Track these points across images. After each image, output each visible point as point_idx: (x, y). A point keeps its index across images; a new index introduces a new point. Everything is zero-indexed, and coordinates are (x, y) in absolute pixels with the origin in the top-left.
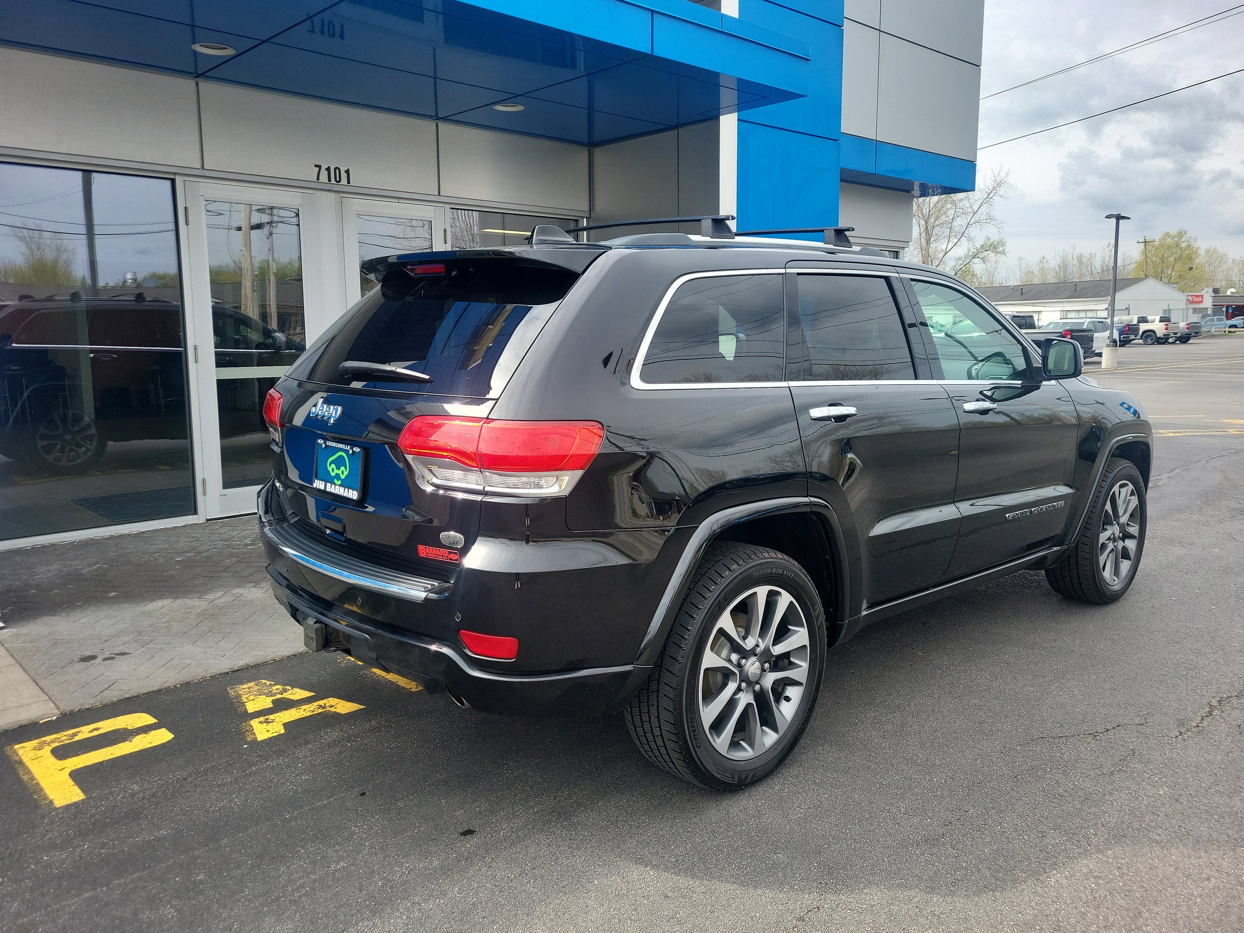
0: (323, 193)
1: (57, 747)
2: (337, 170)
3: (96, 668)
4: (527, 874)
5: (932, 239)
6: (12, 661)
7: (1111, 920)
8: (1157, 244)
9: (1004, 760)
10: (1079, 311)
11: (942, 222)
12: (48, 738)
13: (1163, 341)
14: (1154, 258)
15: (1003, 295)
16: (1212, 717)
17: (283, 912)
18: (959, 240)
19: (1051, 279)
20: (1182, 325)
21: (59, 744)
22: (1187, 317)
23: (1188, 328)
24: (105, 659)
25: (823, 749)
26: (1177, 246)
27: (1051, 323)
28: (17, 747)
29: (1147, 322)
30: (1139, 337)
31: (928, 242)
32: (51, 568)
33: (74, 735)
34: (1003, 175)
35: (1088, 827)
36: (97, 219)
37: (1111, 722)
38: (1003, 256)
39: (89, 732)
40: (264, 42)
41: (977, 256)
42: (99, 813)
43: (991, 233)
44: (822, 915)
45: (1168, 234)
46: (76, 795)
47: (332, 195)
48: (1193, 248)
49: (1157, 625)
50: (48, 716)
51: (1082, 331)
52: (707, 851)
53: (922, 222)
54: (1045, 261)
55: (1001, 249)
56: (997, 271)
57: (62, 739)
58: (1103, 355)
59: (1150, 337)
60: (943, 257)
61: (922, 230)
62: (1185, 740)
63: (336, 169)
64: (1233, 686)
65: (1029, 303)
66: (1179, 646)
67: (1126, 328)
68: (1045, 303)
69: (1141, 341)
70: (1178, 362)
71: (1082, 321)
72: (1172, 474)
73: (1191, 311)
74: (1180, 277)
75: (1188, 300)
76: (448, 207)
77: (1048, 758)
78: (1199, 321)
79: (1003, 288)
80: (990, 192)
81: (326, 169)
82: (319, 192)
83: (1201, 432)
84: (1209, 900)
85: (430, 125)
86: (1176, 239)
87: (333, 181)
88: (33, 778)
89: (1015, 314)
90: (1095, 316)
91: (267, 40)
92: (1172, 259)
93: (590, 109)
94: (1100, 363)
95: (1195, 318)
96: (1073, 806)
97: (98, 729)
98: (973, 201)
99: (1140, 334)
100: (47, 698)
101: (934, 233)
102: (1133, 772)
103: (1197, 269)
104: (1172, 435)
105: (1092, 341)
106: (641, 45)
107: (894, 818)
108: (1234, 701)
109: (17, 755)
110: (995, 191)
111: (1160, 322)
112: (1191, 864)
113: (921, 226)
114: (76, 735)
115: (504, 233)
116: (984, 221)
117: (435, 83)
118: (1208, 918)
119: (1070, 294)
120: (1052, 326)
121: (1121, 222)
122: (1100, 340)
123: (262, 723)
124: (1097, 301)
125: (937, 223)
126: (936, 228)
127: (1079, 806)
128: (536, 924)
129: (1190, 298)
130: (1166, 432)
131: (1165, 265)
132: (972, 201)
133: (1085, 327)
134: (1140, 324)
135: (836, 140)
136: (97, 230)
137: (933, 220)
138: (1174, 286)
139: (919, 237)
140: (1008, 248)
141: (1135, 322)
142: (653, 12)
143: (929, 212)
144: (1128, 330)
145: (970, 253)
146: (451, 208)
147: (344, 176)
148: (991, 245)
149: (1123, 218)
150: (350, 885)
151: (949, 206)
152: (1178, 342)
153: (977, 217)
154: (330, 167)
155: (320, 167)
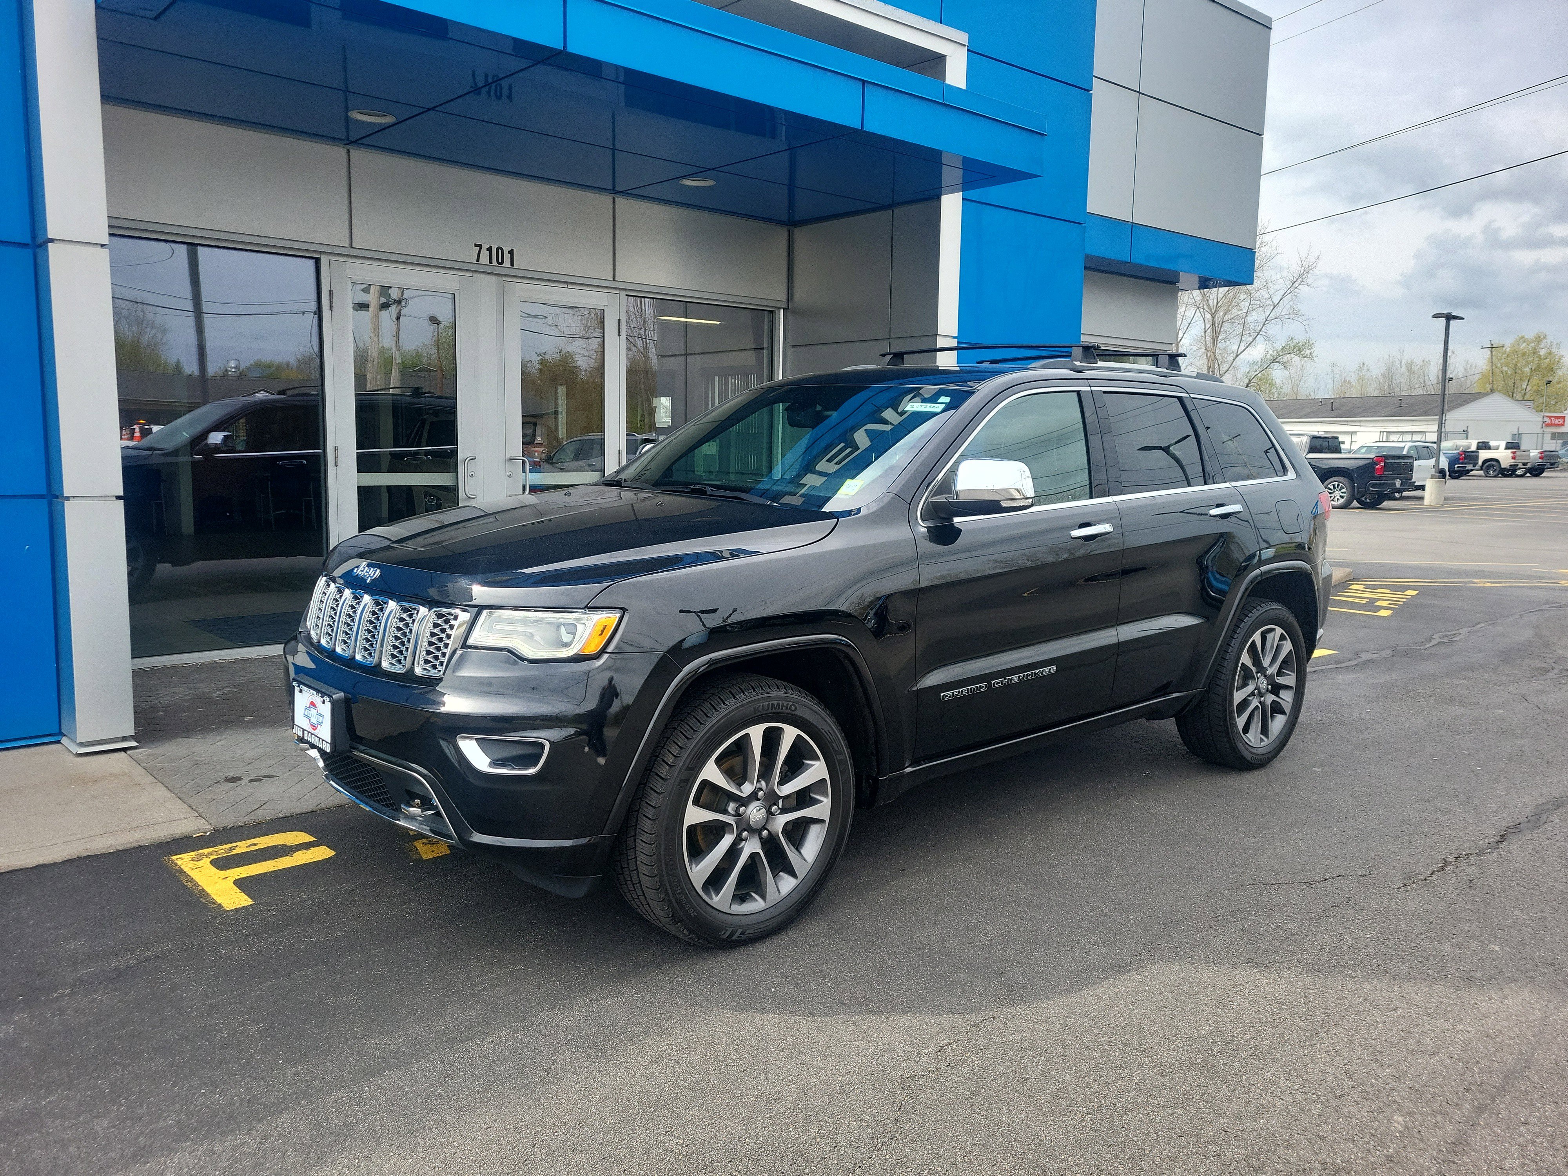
0: (482, 276)
1: (216, 859)
2: (500, 250)
3: (244, 789)
4: (704, 982)
5: (1220, 338)
6: (153, 779)
7: (1286, 1038)
8: (1508, 350)
9: (1207, 902)
10: (1403, 433)
11: (1232, 316)
12: (206, 851)
13: (1509, 472)
14: (1505, 369)
15: (1308, 410)
16: (1444, 871)
17: (464, 1003)
18: (1254, 339)
19: (1372, 391)
20: (1534, 453)
21: (217, 857)
22: (1542, 444)
23: (1541, 458)
24: (251, 781)
25: (1017, 887)
26: (1534, 353)
27: (1362, 447)
28: (174, 858)
29: (1489, 448)
30: (1477, 467)
31: (1215, 341)
32: (176, 690)
33: (232, 849)
34: (1312, 259)
35: (1283, 962)
36: (205, 295)
37: (1331, 872)
38: (1310, 361)
39: (247, 847)
40: (429, 110)
41: (1277, 360)
42: (270, 916)
43: (1295, 331)
44: (998, 1023)
45: (1522, 337)
46: (243, 900)
47: (494, 278)
48: (1554, 356)
49: (1408, 784)
50: (201, 831)
51: (1399, 457)
52: (886, 968)
53: (1208, 316)
54: (1365, 368)
55: (1308, 352)
56: (1303, 380)
57: (220, 852)
58: (1427, 488)
59: (1492, 468)
60: (1234, 360)
61: (1208, 326)
62: (1407, 891)
63: (498, 249)
64: (1476, 844)
65: (1340, 421)
66: (1428, 804)
67: (1461, 455)
68: (1361, 421)
69: (1481, 473)
70: (1522, 500)
71: (1402, 445)
72: (1475, 628)
73: (1548, 437)
74: (1538, 392)
75: (1544, 422)
76: (624, 293)
77: (1255, 902)
78: (1557, 449)
79: (1309, 401)
80: (1295, 279)
81: (488, 249)
82: (478, 275)
83: (1526, 583)
84: (1391, 1026)
85: (606, 200)
86: (1533, 344)
87: (495, 263)
88: (197, 885)
89: (1316, 434)
90: (1423, 440)
91: (432, 109)
92: (1527, 369)
93: (792, 186)
94: (1422, 498)
95: (1551, 445)
96: (1272, 945)
97: (255, 844)
98: (1273, 291)
99: (1480, 463)
100: (197, 814)
101: (1222, 330)
102: (1343, 917)
103: (1559, 383)
104: (1489, 585)
105: (1412, 470)
106: (849, 118)
107: (1082, 948)
108: (1473, 859)
109: (176, 865)
110: (1301, 279)
111: (1507, 448)
112: (1382, 996)
113: (1206, 321)
114: (234, 849)
115: (686, 322)
116: (1287, 316)
117: (613, 155)
118: (1386, 1040)
119: (1393, 410)
120: (1363, 450)
121: (1453, 322)
122: (1422, 470)
123: (426, 845)
124: (1428, 420)
125: (1226, 317)
126: (1225, 324)
127: (1278, 944)
128: (713, 1020)
129: (1546, 419)
130: (1481, 582)
131: (1518, 377)
132: (1271, 291)
133: (1405, 452)
134: (1480, 451)
135: (1081, 224)
136: (206, 308)
137: (1221, 314)
138: (1527, 404)
139: (1203, 334)
140: (1317, 351)
141: (1473, 448)
142: (864, 82)
143: (1217, 304)
144: (1465, 458)
145: (1268, 356)
146: (626, 295)
147: (507, 256)
148: (1294, 347)
149: (1455, 317)
150: (529, 984)
151: (1242, 297)
152: (1528, 475)
153: (1278, 311)
154: (491, 247)
155: (480, 246)
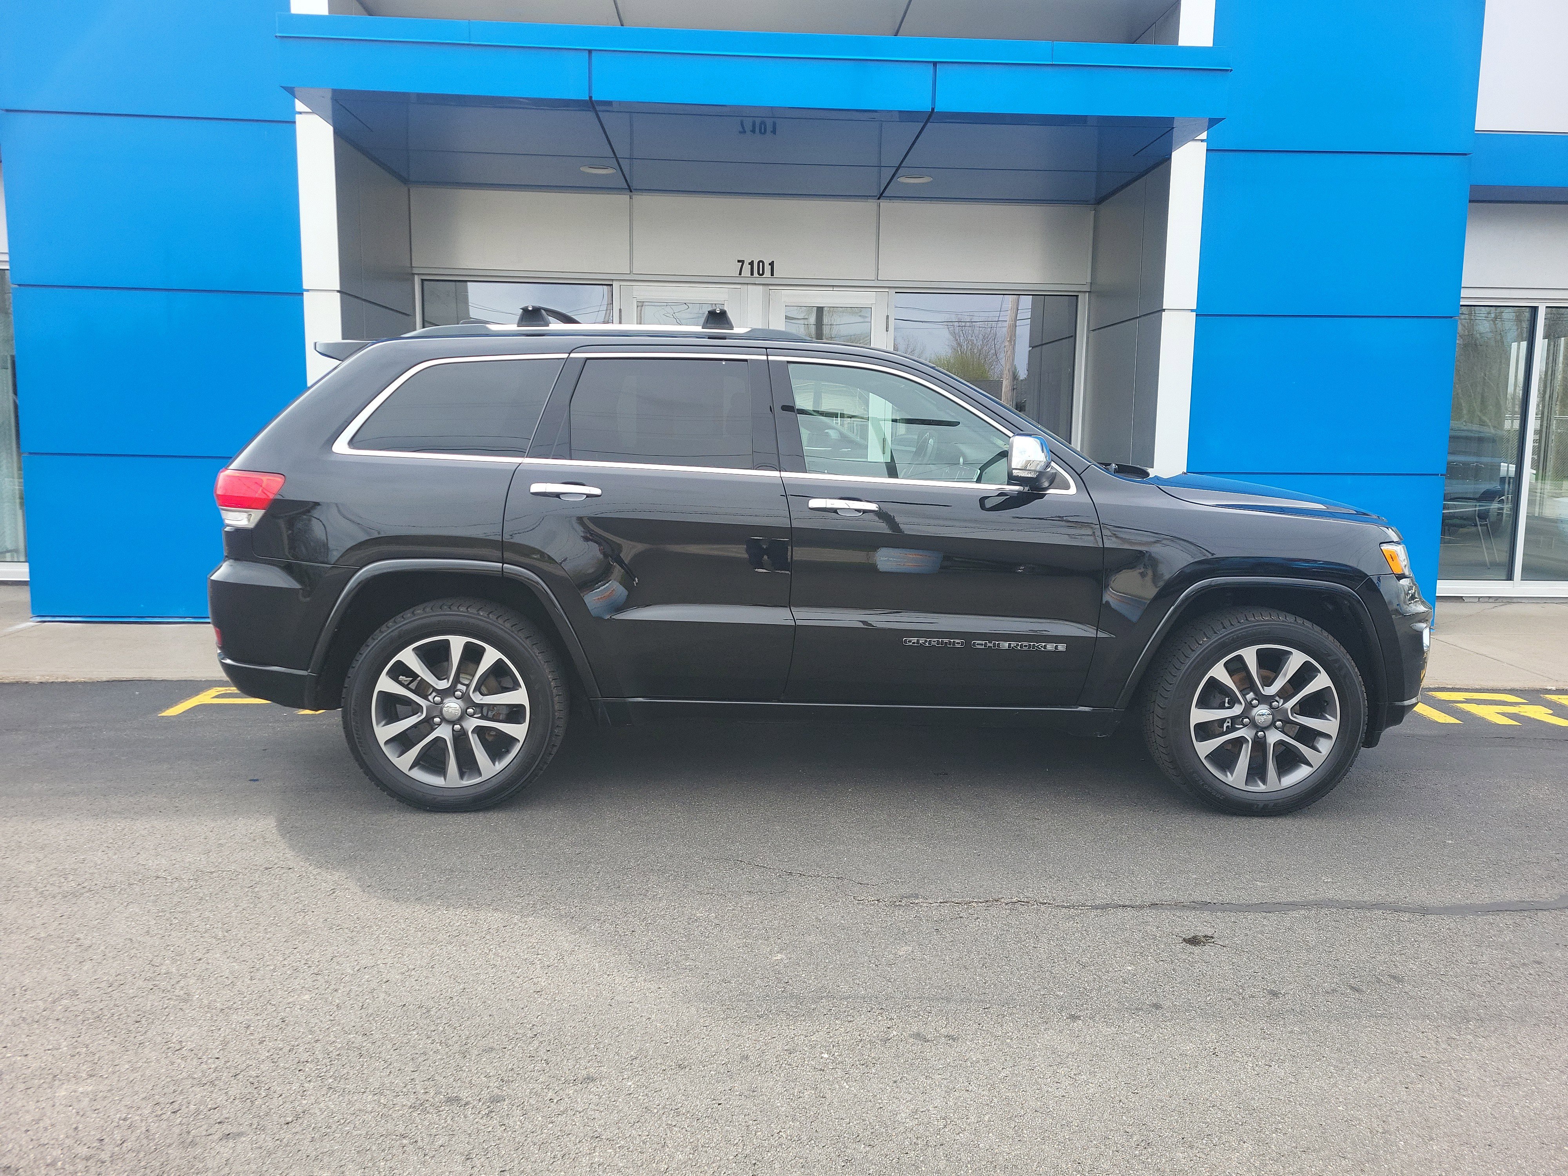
0: (744, 286)
2: (761, 264)
16: (961, 905)
37: (842, 874)
47: (754, 287)
62: (860, 904)
63: (759, 262)
76: (892, 291)
81: (750, 264)
82: (740, 286)
87: (756, 274)
88: (184, 702)
135: (1464, 154)
142: (937, 64)
146: (895, 292)
147: (768, 268)
154: (753, 261)
155: (742, 262)
